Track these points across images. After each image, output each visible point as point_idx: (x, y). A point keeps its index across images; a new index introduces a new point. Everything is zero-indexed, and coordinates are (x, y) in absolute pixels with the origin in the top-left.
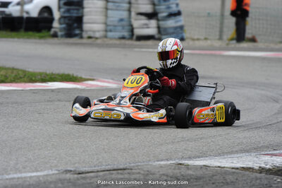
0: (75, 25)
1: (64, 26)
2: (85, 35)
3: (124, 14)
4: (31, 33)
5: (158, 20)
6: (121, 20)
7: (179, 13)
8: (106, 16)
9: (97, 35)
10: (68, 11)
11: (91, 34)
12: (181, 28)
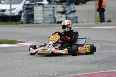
0: (31, 18)
1: (25, 19)
2: (35, 22)
3: (52, 13)
4: (12, 22)
5: (66, 14)
6: (50, 15)
7: (75, 11)
8: (44, 14)
9: (40, 22)
10: (27, 12)
11: (37, 22)
12: (76, 17)
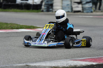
0: (50, 7)
1: (46, 7)
2: (54, 11)
3: (69, 3)
5: (82, 5)
8: (62, 3)
10: (47, 2)
